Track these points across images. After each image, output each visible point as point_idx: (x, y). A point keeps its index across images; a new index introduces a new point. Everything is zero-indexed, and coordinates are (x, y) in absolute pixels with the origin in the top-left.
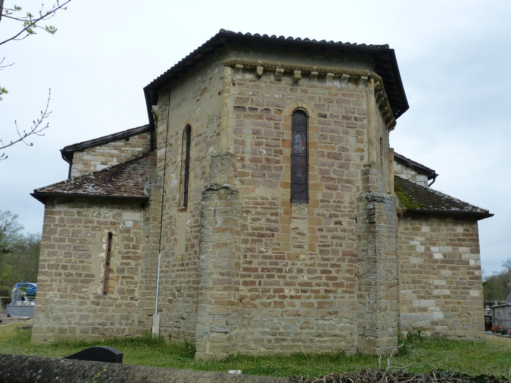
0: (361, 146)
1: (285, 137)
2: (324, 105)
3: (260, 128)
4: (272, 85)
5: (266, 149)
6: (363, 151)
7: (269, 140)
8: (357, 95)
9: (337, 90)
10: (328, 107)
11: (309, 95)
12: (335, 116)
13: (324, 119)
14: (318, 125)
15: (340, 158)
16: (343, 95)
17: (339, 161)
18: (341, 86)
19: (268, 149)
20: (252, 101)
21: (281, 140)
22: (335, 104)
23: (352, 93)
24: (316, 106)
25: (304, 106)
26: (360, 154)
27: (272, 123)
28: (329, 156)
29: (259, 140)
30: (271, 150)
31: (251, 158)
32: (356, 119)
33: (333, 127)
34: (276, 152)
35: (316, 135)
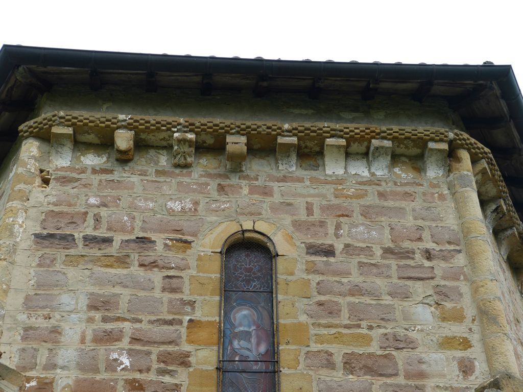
0: (456, 330)
1: (198, 315)
2: (322, 224)
3: (117, 290)
4: (162, 179)
5: (130, 353)
6: (466, 344)
7: (144, 326)
8: (424, 194)
9: (361, 183)
10: (338, 227)
11: (277, 198)
12: (362, 249)
13: (325, 259)
14: (305, 276)
15: (390, 371)
16: (381, 195)
17: (389, 381)
18: (373, 174)
19: (138, 352)
20: (97, 219)
21: (185, 324)
22: (357, 217)
23: (407, 189)
24: (297, 225)
25: (261, 226)
26: (459, 354)
27: (157, 277)
28: (349, 365)
29: (109, 326)
30: (148, 353)
31: (78, 381)
32: (428, 255)
33: (356, 278)
34: (164, 358)
35: (301, 304)
